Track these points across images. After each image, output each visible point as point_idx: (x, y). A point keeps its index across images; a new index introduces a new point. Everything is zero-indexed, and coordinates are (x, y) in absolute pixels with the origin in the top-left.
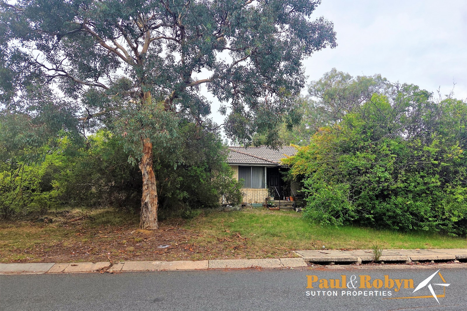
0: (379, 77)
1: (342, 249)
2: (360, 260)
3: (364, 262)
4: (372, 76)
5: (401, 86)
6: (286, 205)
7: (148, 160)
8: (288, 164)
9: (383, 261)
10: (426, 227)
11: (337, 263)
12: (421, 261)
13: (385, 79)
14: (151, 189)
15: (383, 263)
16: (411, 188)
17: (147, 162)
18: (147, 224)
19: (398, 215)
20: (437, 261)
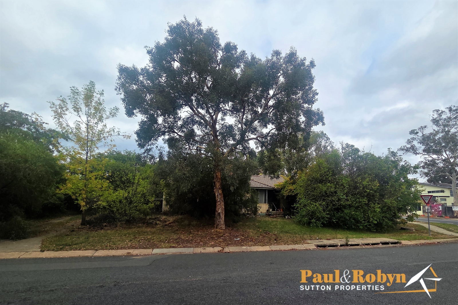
0: (322, 132)
1: (327, 239)
2: (339, 244)
3: (341, 246)
4: (319, 131)
5: (345, 144)
6: (279, 215)
7: (219, 186)
8: (279, 188)
9: (349, 245)
10: (361, 227)
11: (329, 246)
12: (366, 244)
13: (325, 134)
14: (222, 204)
15: (349, 246)
16: (353, 204)
17: (219, 188)
18: (220, 226)
19: (347, 220)
20: (373, 244)
